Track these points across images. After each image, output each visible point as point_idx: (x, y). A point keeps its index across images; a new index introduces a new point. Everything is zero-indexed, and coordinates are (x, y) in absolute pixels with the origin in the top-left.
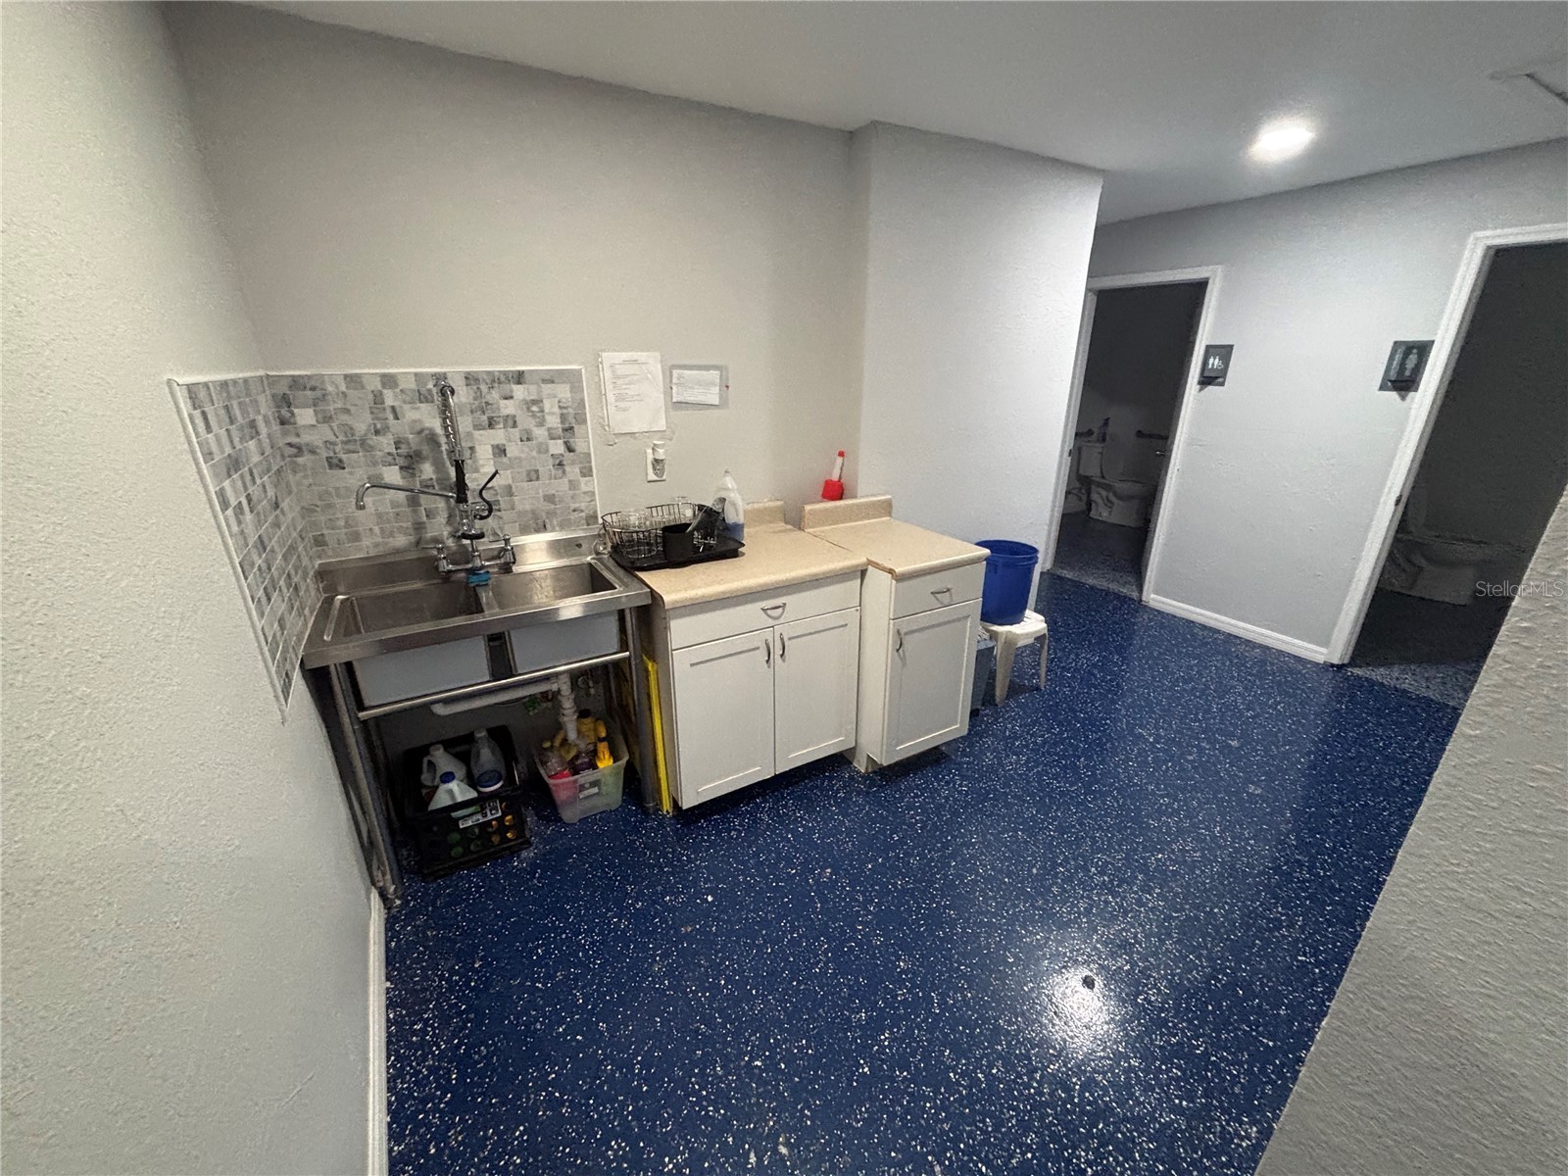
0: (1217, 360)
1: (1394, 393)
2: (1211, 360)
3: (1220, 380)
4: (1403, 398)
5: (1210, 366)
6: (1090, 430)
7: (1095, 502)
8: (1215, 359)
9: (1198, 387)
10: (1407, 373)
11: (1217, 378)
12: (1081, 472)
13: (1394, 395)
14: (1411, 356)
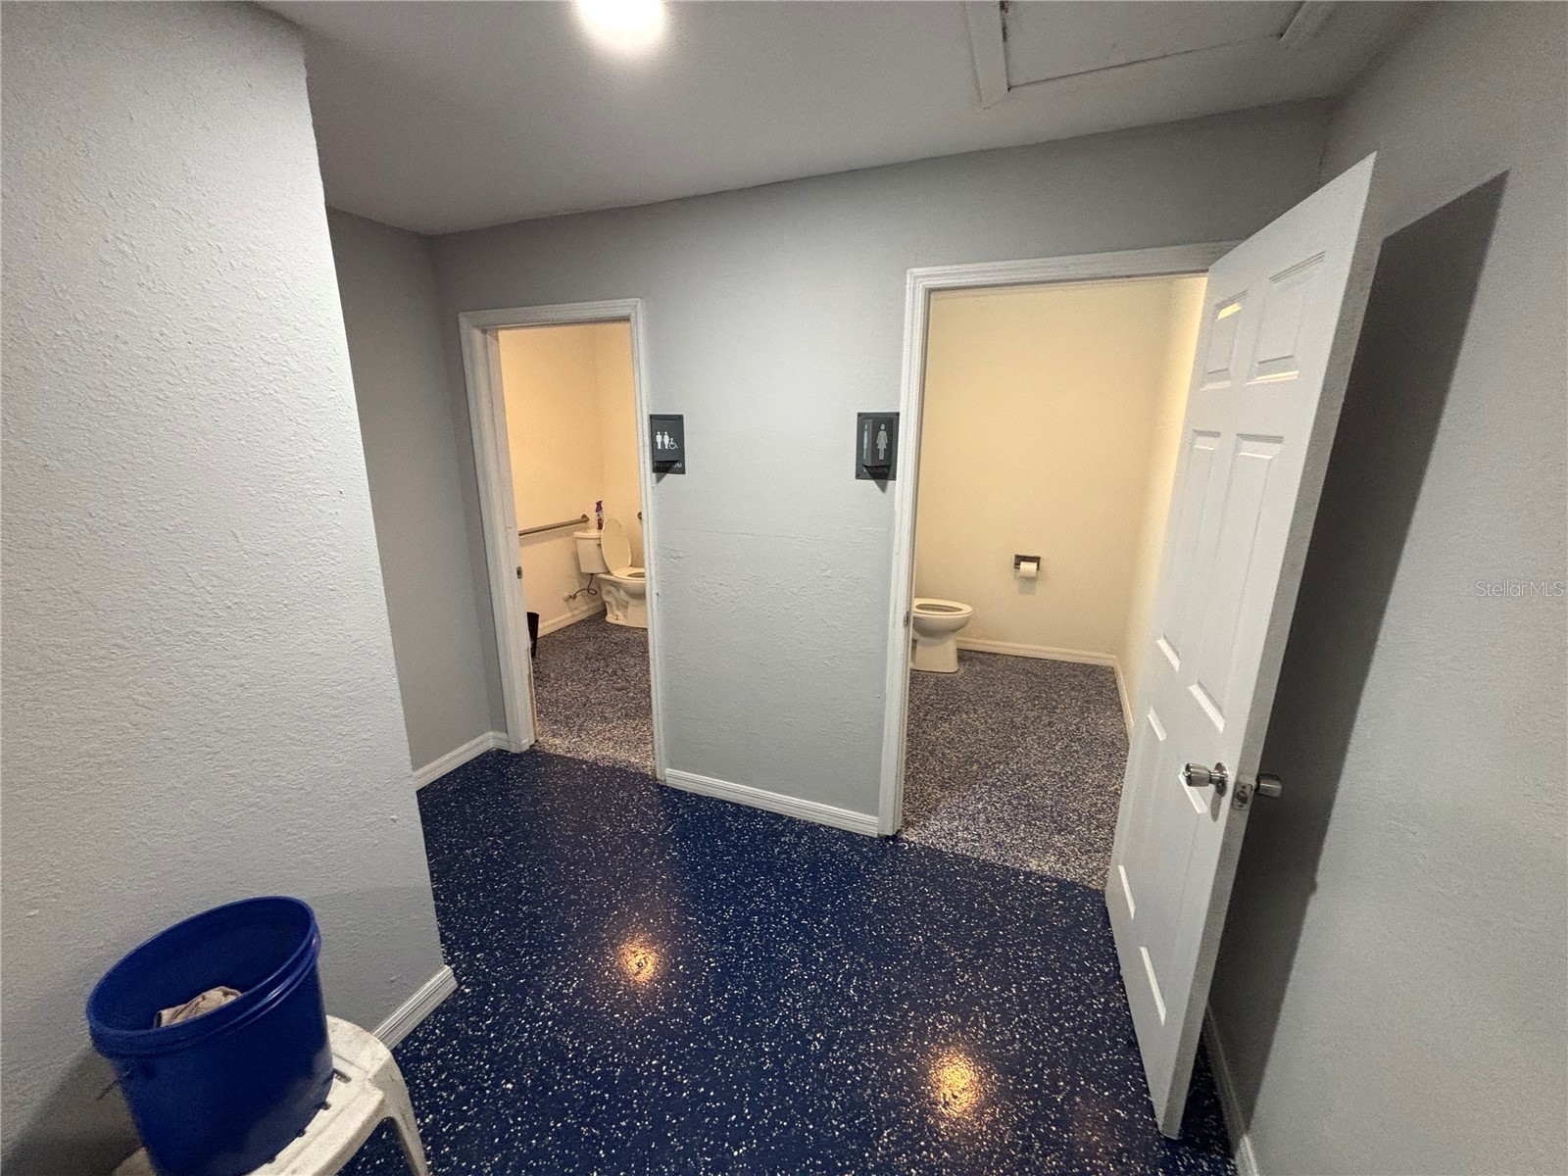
0: (666, 437)
1: (872, 482)
2: (659, 438)
3: (678, 465)
4: (883, 488)
5: (659, 447)
6: (584, 516)
7: (609, 603)
8: (663, 435)
9: (654, 475)
10: (881, 457)
11: (675, 462)
12: (584, 570)
13: (872, 484)
14: (880, 433)
